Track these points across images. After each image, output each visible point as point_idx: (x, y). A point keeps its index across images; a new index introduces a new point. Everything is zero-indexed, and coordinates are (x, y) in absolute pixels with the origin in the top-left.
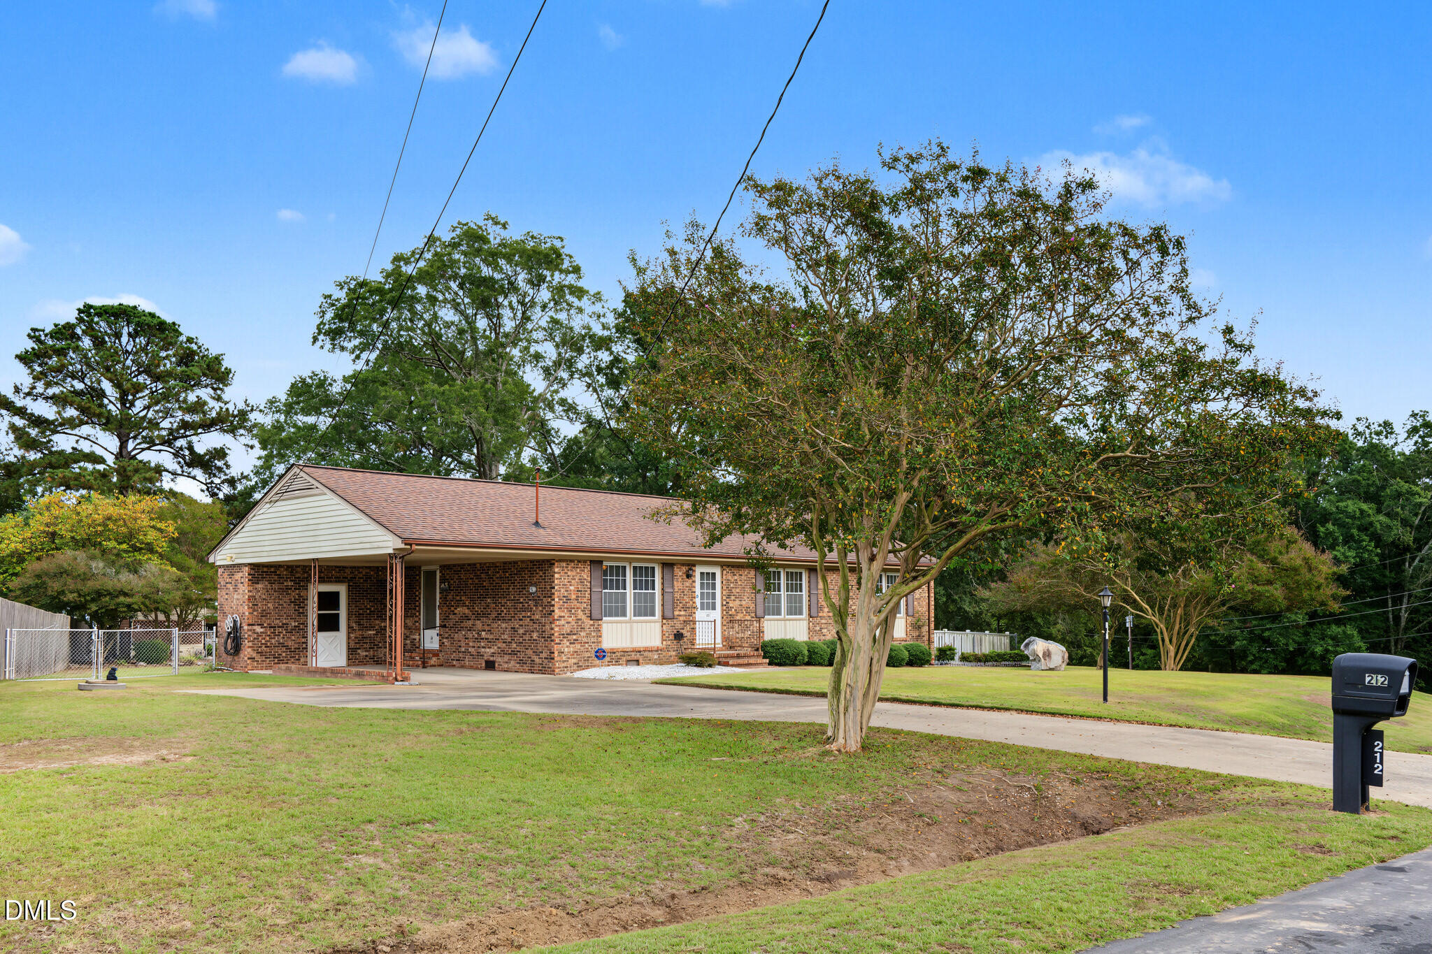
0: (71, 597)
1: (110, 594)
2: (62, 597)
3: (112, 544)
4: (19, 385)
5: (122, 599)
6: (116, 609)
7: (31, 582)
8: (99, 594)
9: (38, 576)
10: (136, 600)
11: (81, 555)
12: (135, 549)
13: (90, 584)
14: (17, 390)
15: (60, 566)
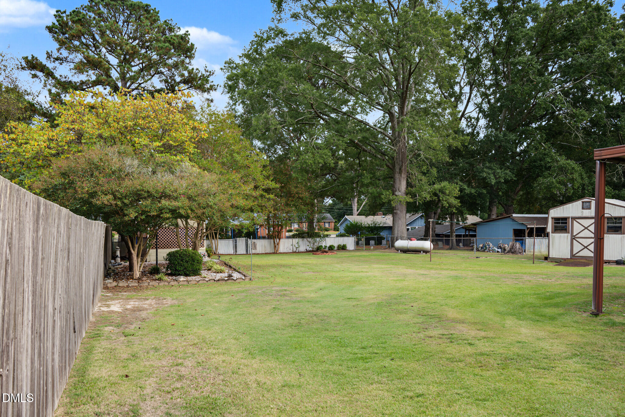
0: (106, 199)
1: (150, 195)
2: (94, 201)
3: (144, 141)
4: (50, 52)
5: (165, 203)
6: (158, 216)
7: (58, 181)
8: (138, 196)
9: (64, 175)
10: (181, 203)
11: (112, 151)
12: (167, 148)
13: (127, 183)
14: (49, 56)
15: (90, 162)
